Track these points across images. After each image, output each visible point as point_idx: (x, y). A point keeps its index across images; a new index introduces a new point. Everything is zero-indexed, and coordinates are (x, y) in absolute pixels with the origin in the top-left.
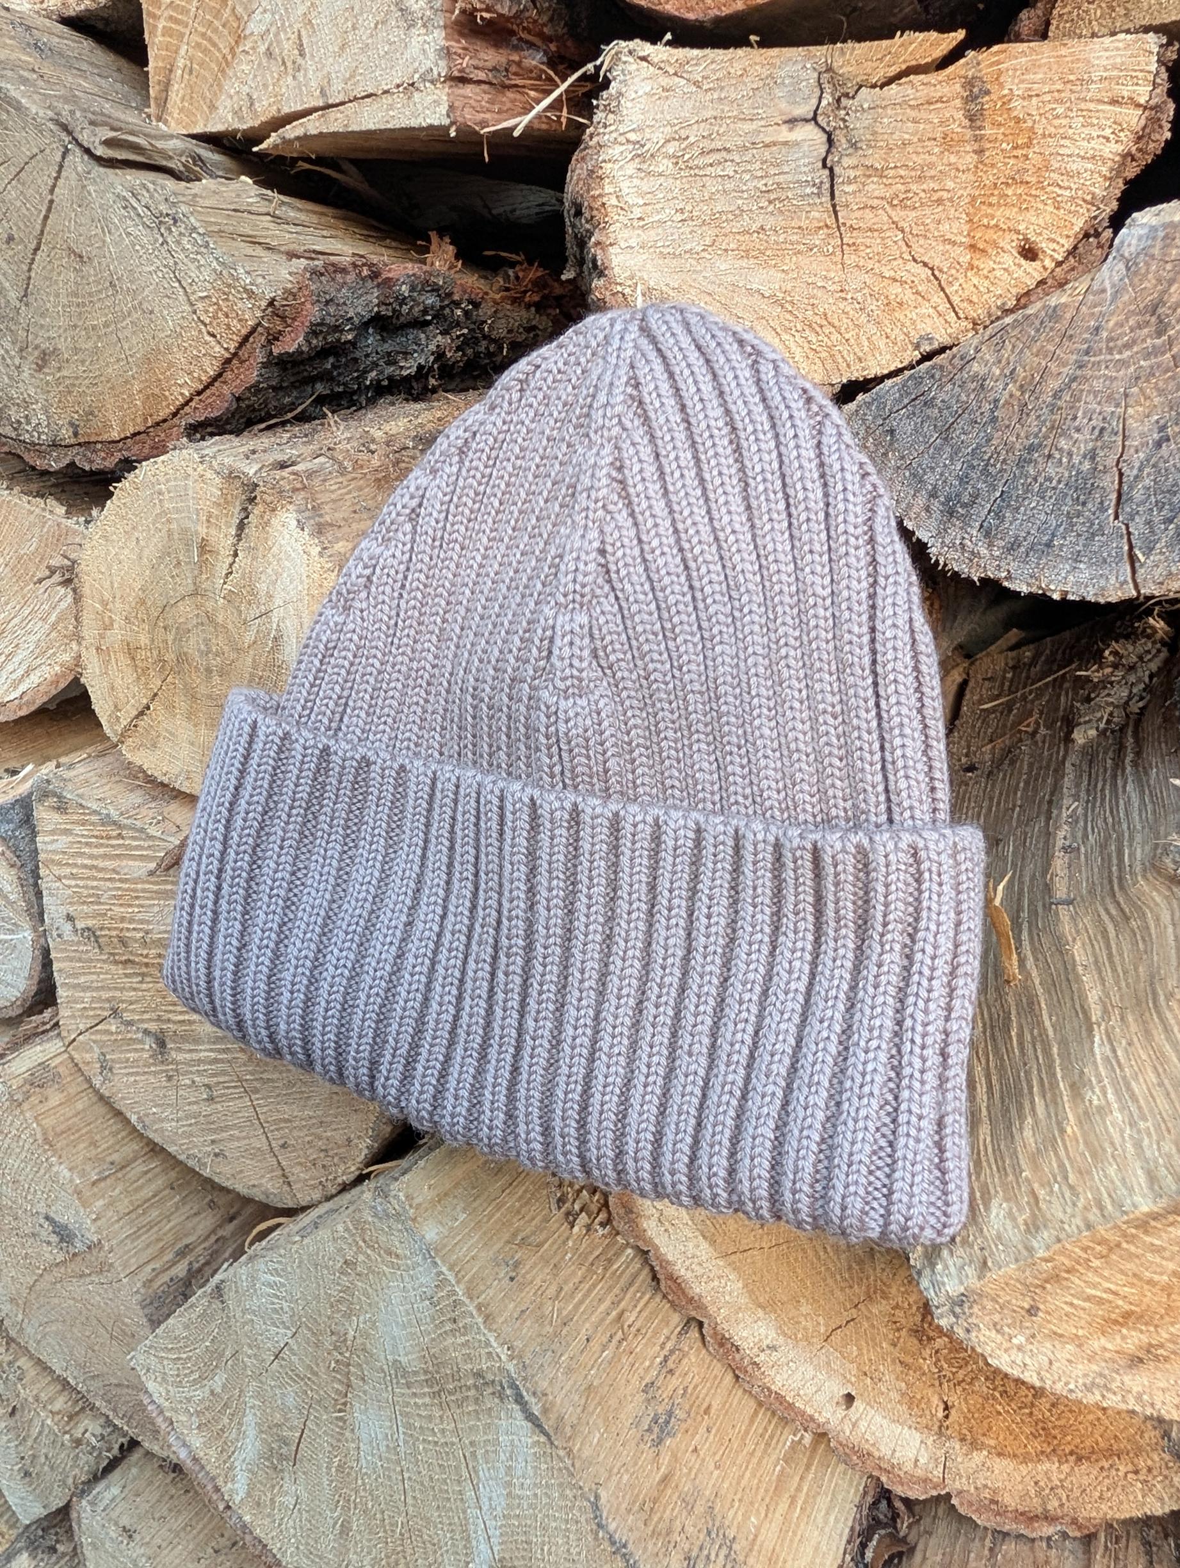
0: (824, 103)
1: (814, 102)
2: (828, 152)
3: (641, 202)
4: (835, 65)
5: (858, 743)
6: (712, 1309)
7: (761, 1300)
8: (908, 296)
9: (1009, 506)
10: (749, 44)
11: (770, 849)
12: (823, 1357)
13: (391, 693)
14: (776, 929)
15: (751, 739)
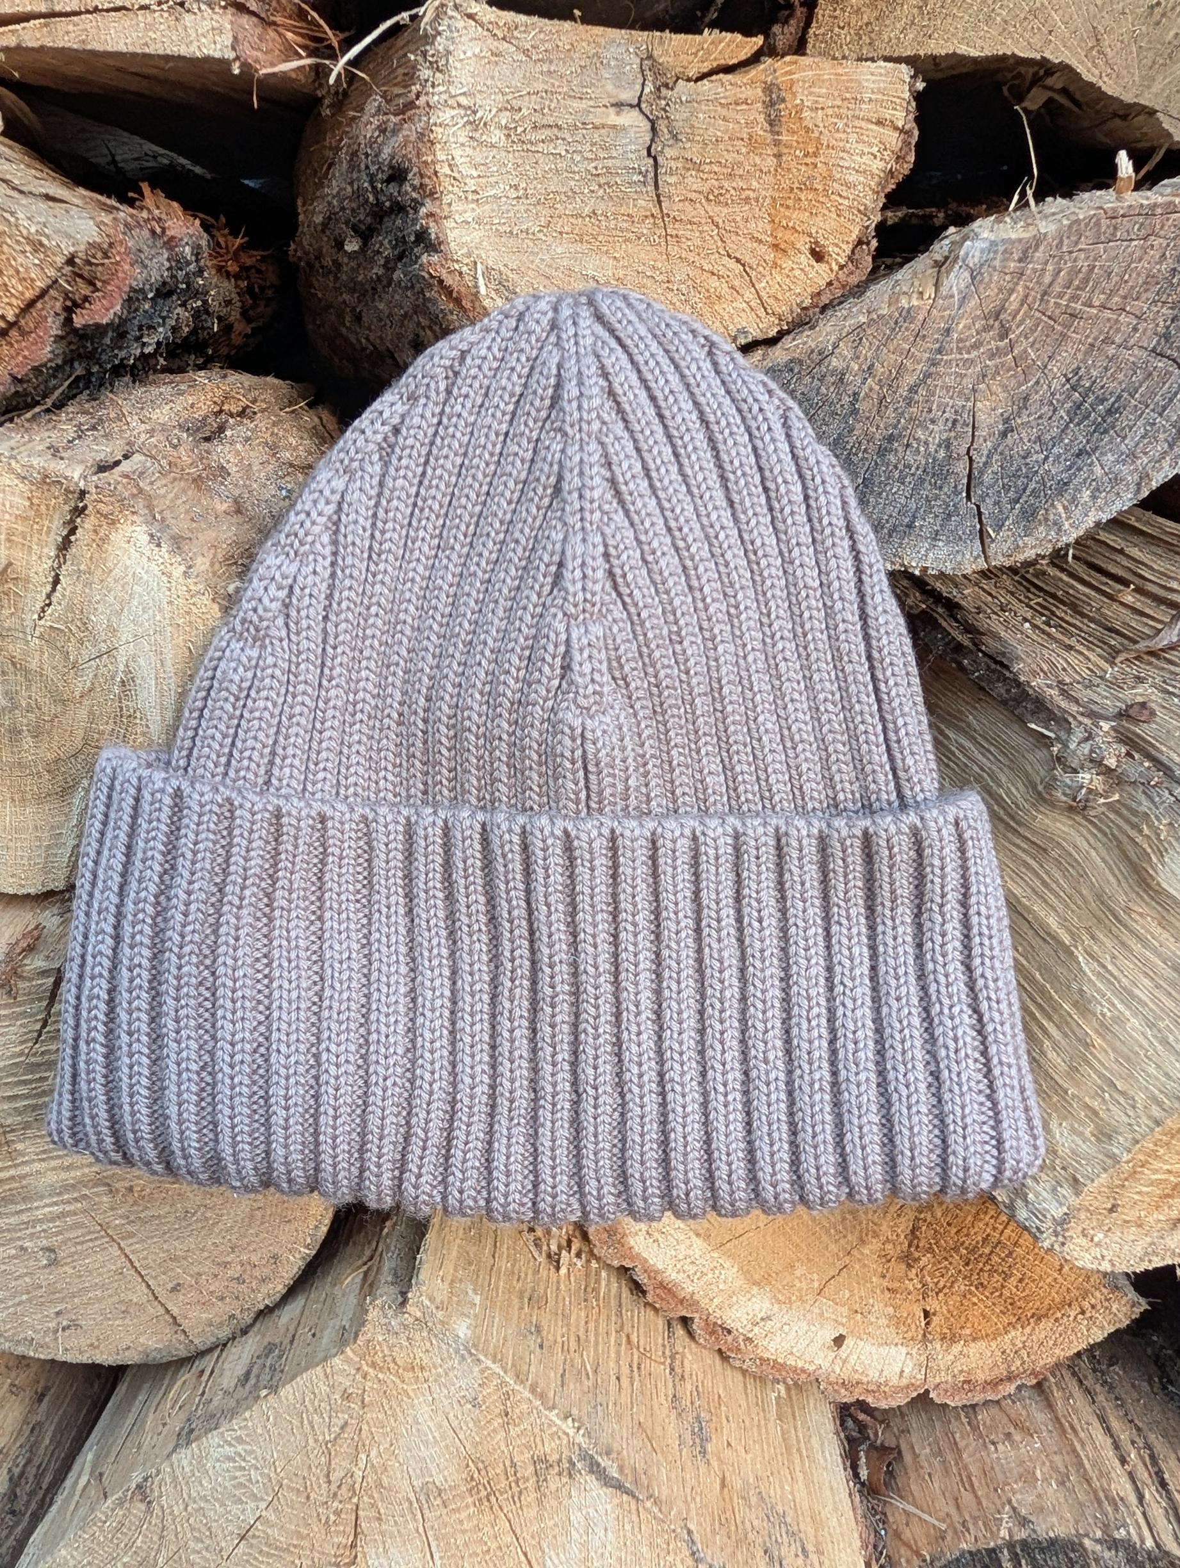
0: (647, 90)
1: (638, 87)
2: (652, 140)
3: (475, 174)
4: (655, 53)
5: (862, 728)
6: (704, 1303)
7: (757, 1277)
8: (725, 290)
9: (872, 492)
10: (573, 18)
11: (814, 842)
12: (817, 1311)
13: (327, 734)
14: (827, 918)
15: (756, 735)
